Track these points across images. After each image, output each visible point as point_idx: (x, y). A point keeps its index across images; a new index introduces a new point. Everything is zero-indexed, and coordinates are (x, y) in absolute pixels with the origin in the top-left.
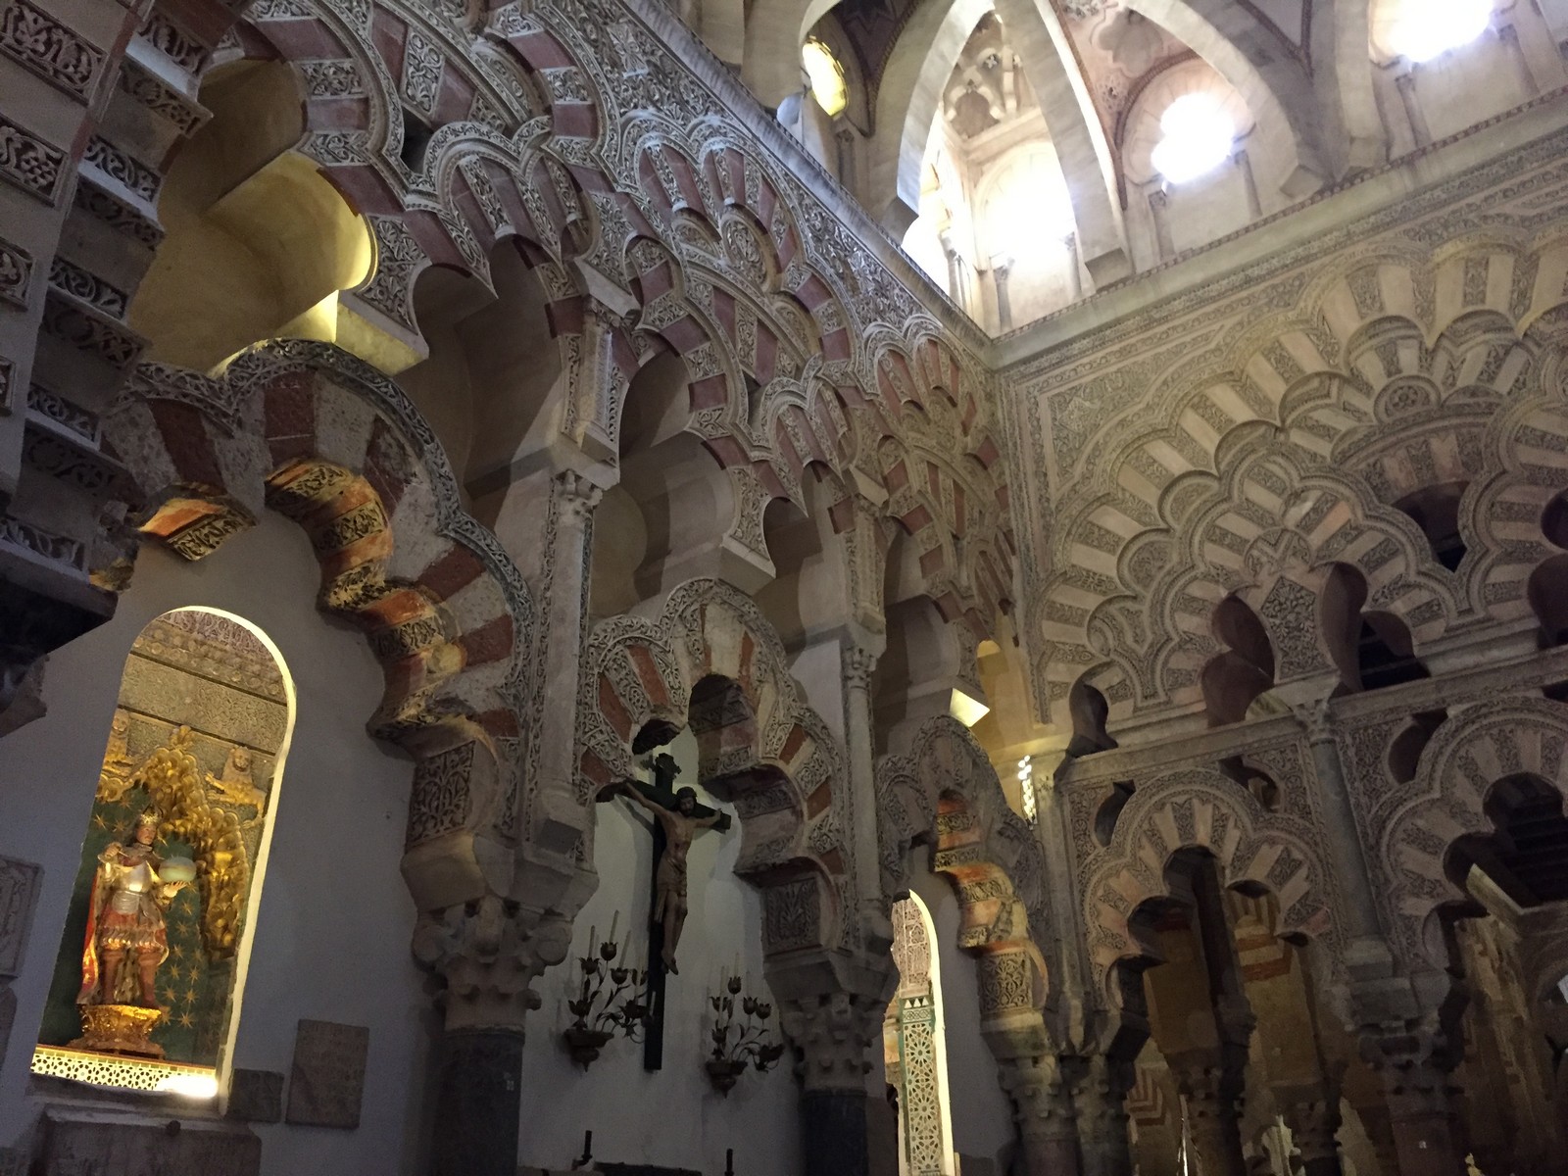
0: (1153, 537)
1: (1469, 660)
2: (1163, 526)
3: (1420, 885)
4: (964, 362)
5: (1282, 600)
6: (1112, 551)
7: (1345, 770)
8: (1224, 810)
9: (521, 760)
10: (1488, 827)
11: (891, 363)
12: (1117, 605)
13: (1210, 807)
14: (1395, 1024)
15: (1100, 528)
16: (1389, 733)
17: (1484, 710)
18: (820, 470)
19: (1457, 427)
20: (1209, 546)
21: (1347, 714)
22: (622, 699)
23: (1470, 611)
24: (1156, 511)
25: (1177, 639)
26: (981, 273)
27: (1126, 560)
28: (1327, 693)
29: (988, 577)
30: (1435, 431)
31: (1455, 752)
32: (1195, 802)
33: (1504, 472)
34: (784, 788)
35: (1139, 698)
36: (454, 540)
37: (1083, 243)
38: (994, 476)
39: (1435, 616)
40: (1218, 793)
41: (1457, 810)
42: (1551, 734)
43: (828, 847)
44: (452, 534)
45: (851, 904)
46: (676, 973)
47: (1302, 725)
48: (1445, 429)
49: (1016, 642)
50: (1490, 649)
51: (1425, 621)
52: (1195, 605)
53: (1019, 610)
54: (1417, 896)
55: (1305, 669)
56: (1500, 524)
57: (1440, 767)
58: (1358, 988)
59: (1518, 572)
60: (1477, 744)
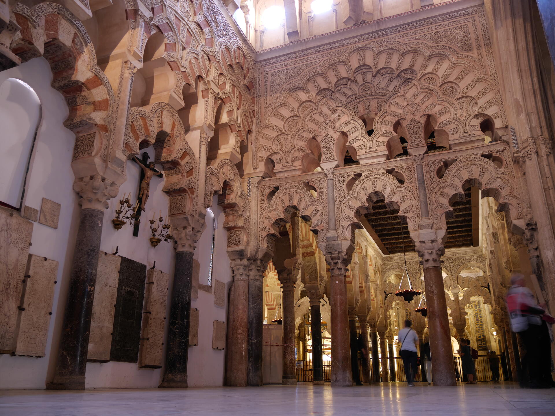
0: (295, 118)
1: (370, 161)
2: (298, 115)
3: (348, 218)
4: (247, 57)
5: (326, 140)
6: (282, 121)
7: (334, 187)
8: (302, 196)
9: (109, 140)
10: (366, 204)
11: (225, 52)
12: (282, 136)
13: (298, 195)
14: (335, 252)
15: (280, 113)
16: (347, 179)
17: (371, 174)
18: (200, 78)
19: (378, 98)
20: (309, 122)
21: (337, 172)
22: (137, 131)
23: (372, 147)
24: (296, 110)
25: (297, 148)
26: (256, 31)
27: (286, 124)
28: (334, 166)
29: (246, 123)
30: (372, 99)
31: (362, 185)
32: (295, 194)
33: (386, 112)
34: (180, 168)
35: (284, 163)
36: (95, 73)
37: (287, 27)
38: (252, 93)
39: (364, 148)
40: (301, 192)
41: (360, 200)
42: (385, 182)
43: (191, 187)
44: (94, 72)
45: (195, 203)
46: (144, 211)
47: (326, 174)
48: (375, 98)
49: (252, 144)
50: (375, 158)
51: (361, 149)
52: (303, 138)
53: (254, 135)
54: (346, 220)
55: (330, 160)
56: (383, 126)
57: (358, 188)
58: (328, 243)
59: (385, 139)
60: (368, 183)
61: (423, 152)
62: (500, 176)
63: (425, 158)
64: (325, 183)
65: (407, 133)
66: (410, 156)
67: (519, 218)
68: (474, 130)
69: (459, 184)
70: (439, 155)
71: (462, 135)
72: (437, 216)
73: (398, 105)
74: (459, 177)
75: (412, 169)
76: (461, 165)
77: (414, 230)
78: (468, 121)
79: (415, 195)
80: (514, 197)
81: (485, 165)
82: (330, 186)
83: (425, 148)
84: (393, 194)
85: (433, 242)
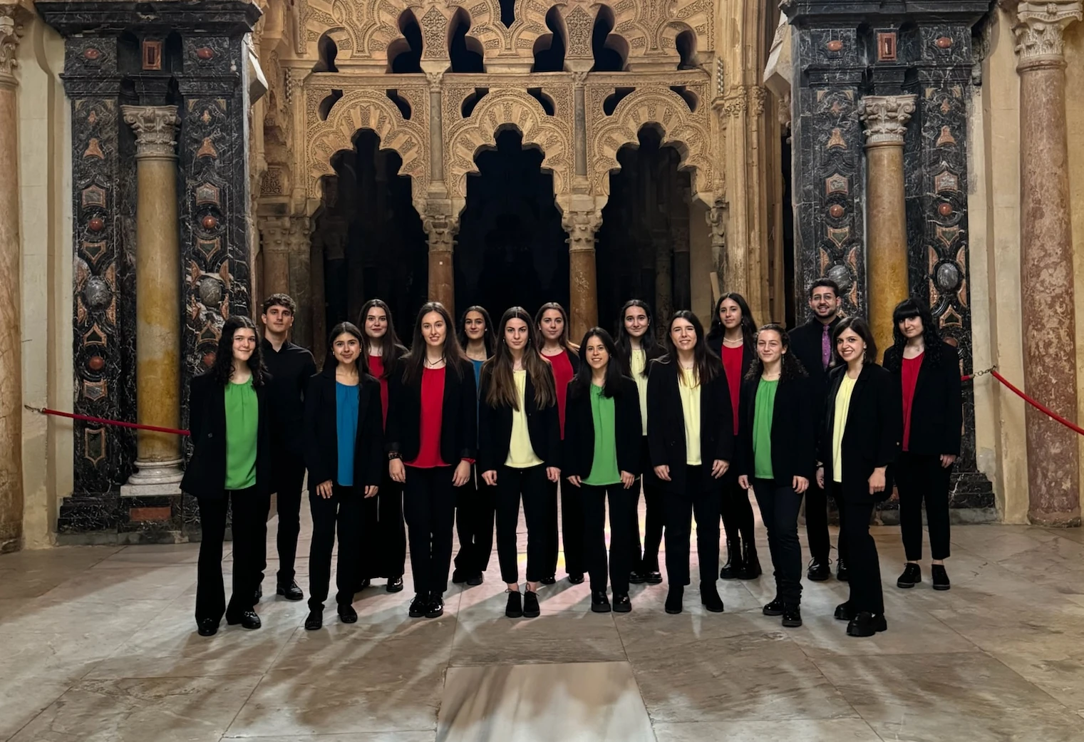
1: (505, 70)
3: (462, 163)
5: (432, 18)
7: (442, 107)
8: (385, 114)
10: (494, 143)
13: (378, 111)
14: (441, 217)
16: (464, 94)
17: (504, 93)
21: (448, 81)
23: (510, 49)
25: (379, 25)
28: (443, 70)
31: (487, 109)
32: (372, 108)
35: (355, 50)
39: (495, 47)
40: (383, 105)
41: (483, 133)
42: (526, 109)
47: (429, 83)
49: (293, 4)
50: (513, 67)
51: (491, 47)
52: (390, 8)
54: (460, 166)
55: (435, 57)
57: (481, 114)
58: (430, 202)
59: (532, 37)
60: (498, 107)
61: (588, 69)
62: (692, 124)
63: (590, 77)
64: (426, 97)
65: (567, 30)
66: (567, 71)
67: (706, 191)
68: (667, 46)
69: (634, 128)
70: (611, 76)
71: (648, 52)
72: (597, 175)
74: (636, 117)
75: (568, 93)
76: (640, 98)
77: (562, 194)
78: (661, 30)
79: (570, 137)
81: (674, 103)
82: (435, 104)
83: (592, 63)
84: (536, 130)
85: (588, 213)
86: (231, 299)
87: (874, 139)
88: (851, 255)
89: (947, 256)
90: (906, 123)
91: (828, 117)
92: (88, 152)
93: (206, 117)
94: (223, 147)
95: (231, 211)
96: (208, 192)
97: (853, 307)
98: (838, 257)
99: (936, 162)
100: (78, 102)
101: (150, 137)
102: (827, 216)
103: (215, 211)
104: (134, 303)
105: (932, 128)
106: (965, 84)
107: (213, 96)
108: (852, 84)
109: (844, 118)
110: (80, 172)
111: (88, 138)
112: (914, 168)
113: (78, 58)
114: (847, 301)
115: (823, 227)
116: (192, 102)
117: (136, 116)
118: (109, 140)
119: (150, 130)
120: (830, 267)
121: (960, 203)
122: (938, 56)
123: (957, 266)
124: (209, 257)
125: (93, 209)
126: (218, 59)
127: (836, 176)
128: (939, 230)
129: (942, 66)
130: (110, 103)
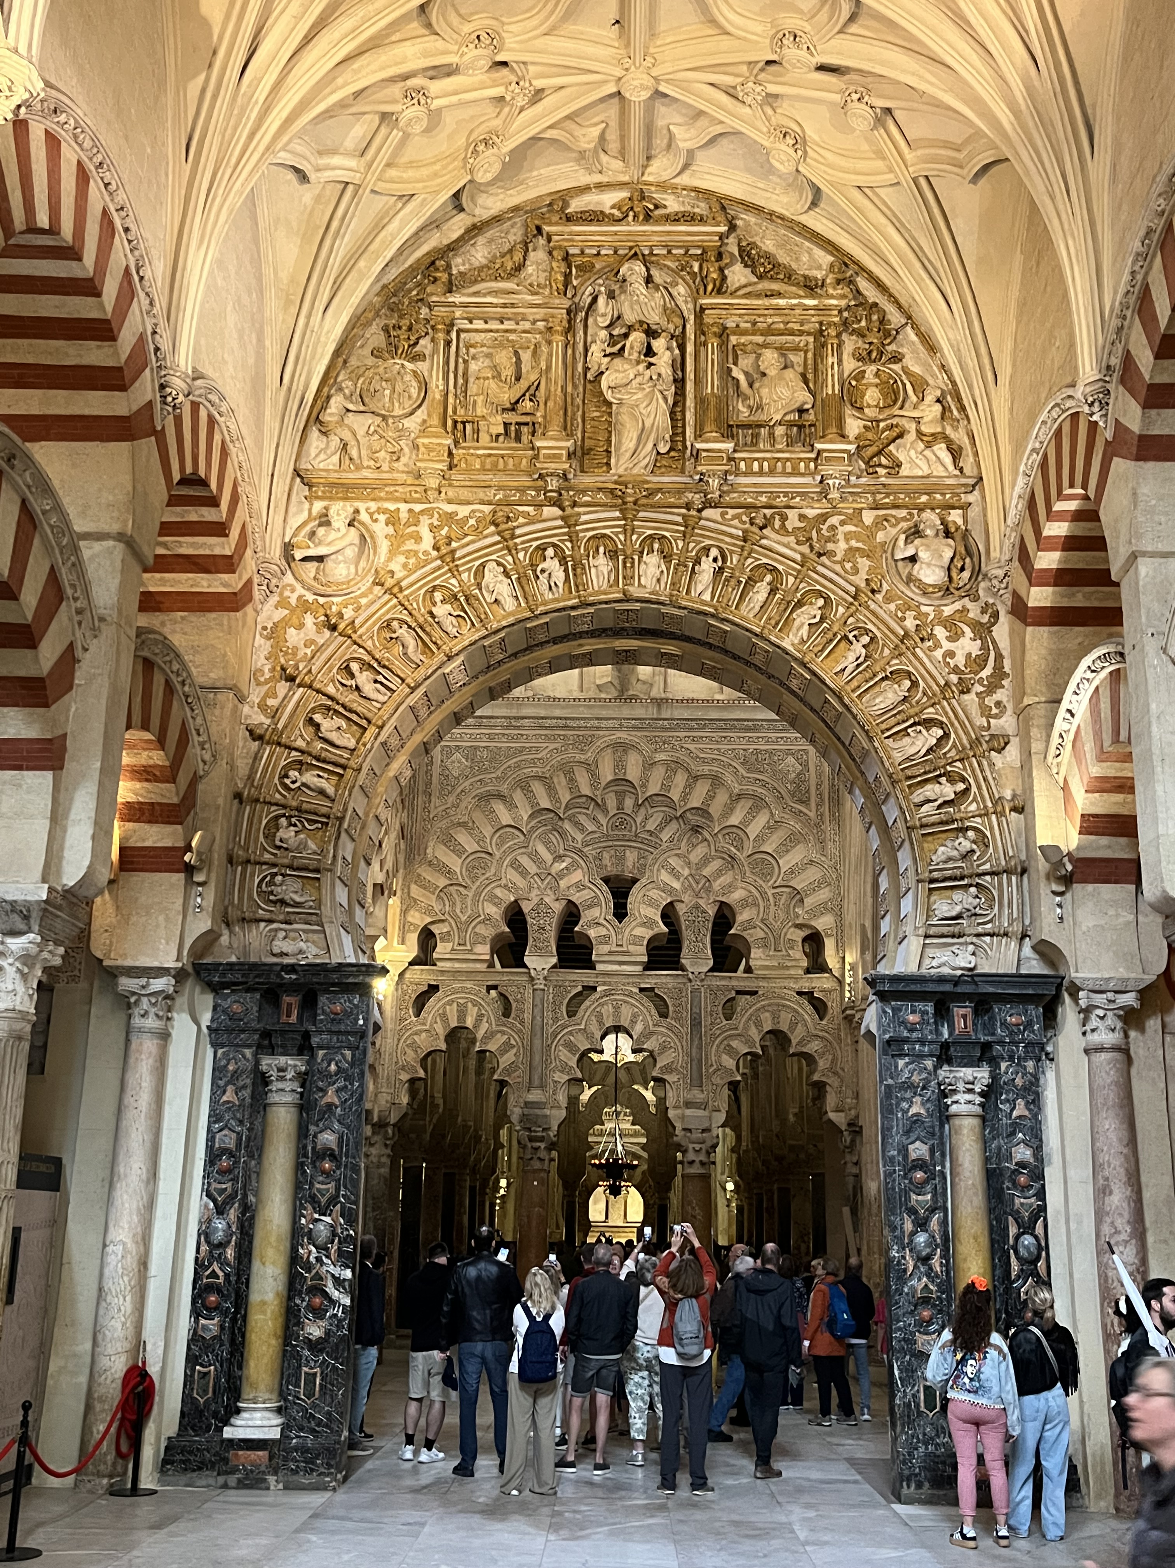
0: (483, 855)
1: (615, 967)
2: (490, 850)
3: (564, 1068)
5: (539, 911)
6: (460, 856)
7: (545, 1005)
8: (484, 1012)
12: (455, 889)
13: (475, 1009)
14: (538, 1129)
15: (456, 841)
16: (569, 992)
17: (613, 992)
19: (641, 849)
20: (510, 869)
21: (554, 978)
23: (621, 945)
24: (488, 841)
25: (483, 917)
27: (466, 863)
28: (549, 966)
30: (630, 847)
32: (470, 1005)
33: (653, 882)
35: (456, 943)
39: (606, 943)
40: (481, 1002)
41: (589, 1037)
42: (637, 1011)
47: (532, 979)
48: (635, 847)
49: (395, 894)
50: (624, 965)
51: (601, 943)
52: (496, 900)
54: (562, 1073)
55: (541, 952)
56: (645, 907)
57: (587, 1014)
58: (526, 1111)
59: (645, 934)
61: (706, 969)
62: (820, 1033)
63: (708, 978)
64: (528, 994)
65: (684, 927)
66: (683, 970)
67: (837, 1111)
68: (792, 948)
69: (756, 1035)
70: (730, 977)
72: (715, 1087)
73: (674, 873)
74: (758, 1024)
75: (684, 995)
76: (763, 1003)
77: (675, 1107)
78: (785, 931)
79: (684, 1045)
80: (835, 1073)
81: (800, 1009)
82: (538, 1001)
83: (711, 963)
84: (647, 1034)
85: (703, 1131)
86: (340, 1242)
87: (954, 1109)
88: (934, 1223)
89: (1027, 1228)
90: (982, 1094)
91: (908, 1086)
92: (225, 1098)
93: (333, 1067)
94: (344, 1095)
95: (347, 1157)
96: (328, 1138)
97: (937, 1276)
98: (922, 1224)
99: (1013, 1134)
100: (220, 1052)
101: (280, 1085)
102: (911, 1182)
103: (333, 1157)
104: (251, 1242)
105: (1007, 1101)
106: (1039, 1060)
107: (340, 1048)
108: (932, 1056)
109: (924, 1088)
110: (215, 1116)
111: (226, 1085)
112: (994, 1138)
113: (224, 1011)
114: (931, 1269)
115: (906, 1193)
116: (321, 1053)
117: (269, 1065)
118: (244, 1087)
119: (282, 1079)
120: (913, 1234)
121: (1038, 1176)
122: (1011, 1033)
123: (1036, 1238)
124: (323, 1201)
125: (224, 1151)
126: (347, 1014)
127: (918, 1144)
128: (1017, 1201)
129: (1016, 1043)
130: (248, 1052)
